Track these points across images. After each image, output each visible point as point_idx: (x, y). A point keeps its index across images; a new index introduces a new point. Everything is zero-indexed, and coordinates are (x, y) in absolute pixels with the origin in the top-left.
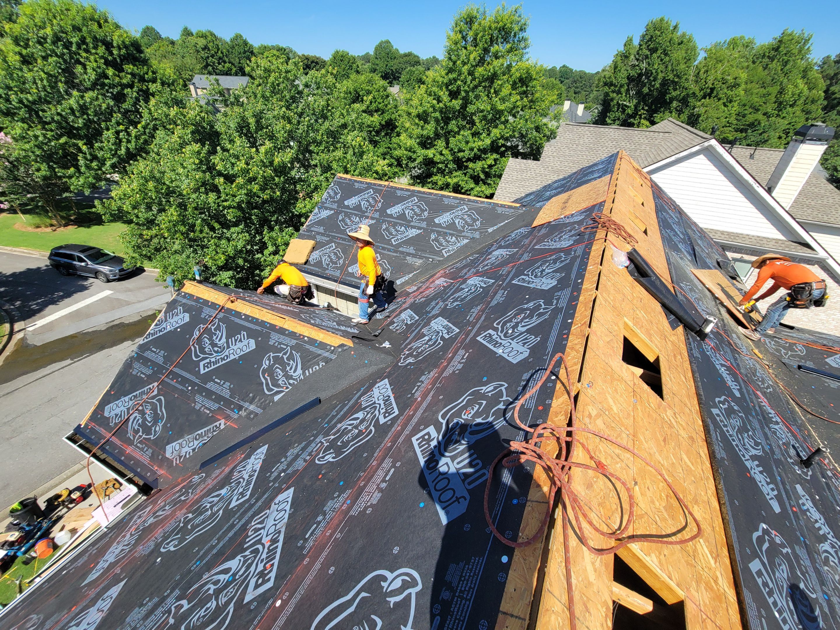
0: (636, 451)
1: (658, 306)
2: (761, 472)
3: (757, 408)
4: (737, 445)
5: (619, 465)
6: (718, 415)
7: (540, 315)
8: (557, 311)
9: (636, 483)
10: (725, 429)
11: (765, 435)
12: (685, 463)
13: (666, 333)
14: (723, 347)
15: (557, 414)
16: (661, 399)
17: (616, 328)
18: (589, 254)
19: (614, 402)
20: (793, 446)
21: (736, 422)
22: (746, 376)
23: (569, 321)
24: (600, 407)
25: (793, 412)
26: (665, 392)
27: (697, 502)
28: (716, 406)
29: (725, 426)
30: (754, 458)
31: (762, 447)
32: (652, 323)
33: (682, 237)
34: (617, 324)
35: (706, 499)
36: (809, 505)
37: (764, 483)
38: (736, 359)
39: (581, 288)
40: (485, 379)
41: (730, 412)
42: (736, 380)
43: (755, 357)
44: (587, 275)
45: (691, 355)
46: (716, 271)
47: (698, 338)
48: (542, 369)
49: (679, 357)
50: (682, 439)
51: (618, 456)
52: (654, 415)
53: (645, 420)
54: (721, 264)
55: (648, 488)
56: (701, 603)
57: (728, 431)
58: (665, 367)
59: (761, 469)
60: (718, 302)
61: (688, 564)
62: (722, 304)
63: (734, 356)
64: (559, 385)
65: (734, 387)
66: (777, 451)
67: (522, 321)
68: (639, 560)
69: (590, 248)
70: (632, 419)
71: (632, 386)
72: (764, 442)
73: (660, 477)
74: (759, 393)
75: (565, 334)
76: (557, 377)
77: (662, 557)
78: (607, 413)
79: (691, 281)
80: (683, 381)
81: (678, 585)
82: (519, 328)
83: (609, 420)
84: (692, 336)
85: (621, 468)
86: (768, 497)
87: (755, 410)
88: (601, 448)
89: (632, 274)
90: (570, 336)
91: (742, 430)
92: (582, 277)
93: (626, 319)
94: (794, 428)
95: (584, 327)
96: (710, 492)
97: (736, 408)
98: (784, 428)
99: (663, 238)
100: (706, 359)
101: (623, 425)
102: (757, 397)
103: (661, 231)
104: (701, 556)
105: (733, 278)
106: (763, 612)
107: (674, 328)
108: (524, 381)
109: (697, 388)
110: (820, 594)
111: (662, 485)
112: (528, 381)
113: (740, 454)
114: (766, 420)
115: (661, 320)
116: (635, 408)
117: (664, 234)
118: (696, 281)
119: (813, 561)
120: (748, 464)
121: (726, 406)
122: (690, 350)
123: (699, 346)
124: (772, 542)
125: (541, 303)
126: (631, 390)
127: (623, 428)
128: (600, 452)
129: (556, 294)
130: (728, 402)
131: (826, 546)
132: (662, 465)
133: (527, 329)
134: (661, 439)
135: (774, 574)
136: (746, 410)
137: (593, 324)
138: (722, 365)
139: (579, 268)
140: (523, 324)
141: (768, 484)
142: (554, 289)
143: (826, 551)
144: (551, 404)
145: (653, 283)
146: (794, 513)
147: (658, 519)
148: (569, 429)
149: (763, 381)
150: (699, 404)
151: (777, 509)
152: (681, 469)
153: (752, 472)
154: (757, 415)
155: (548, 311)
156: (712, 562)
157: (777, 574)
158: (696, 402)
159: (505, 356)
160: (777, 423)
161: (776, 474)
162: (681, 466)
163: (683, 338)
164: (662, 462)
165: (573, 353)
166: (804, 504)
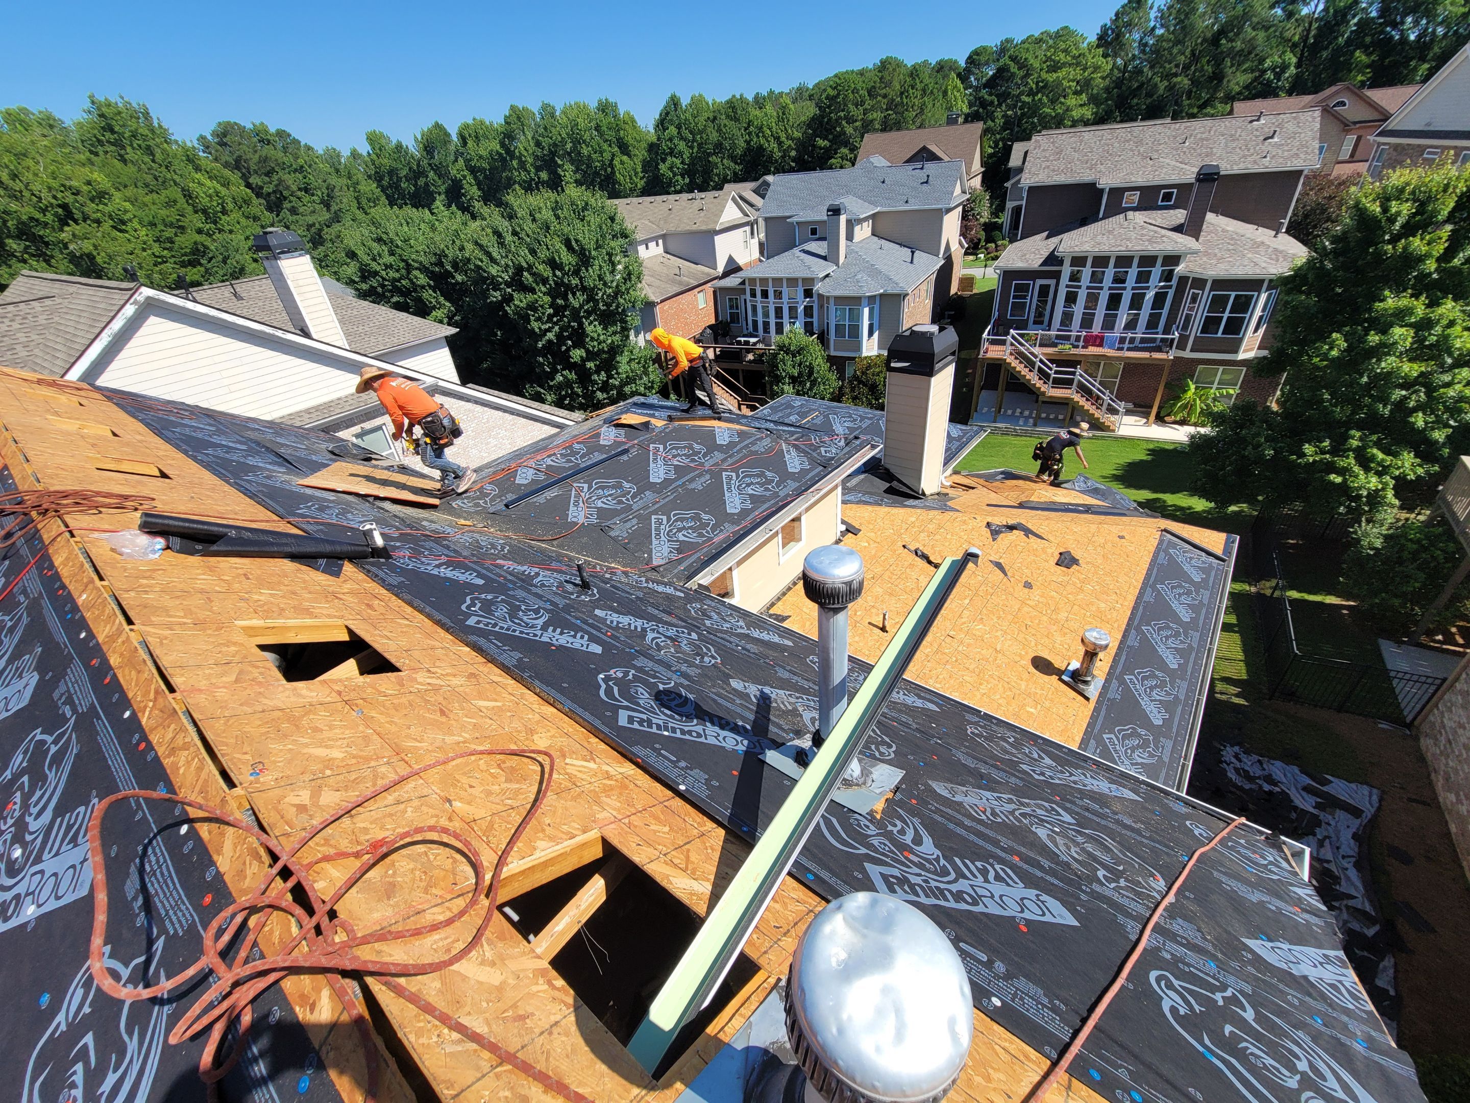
0: (416, 767)
1: (287, 565)
2: (561, 633)
3: (510, 577)
4: (521, 632)
5: (409, 809)
6: (478, 622)
7: (57, 760)
8: (85, 723)
9: (449, 801)
10: (497, 629)
11: (537, 595)
12: (487, 708)
13: (331, 589)
14: (422, 546)
15: (241, 874)
16: (395, 674)
17: (233, 649)
18: (57, 577)
19: (327, 747)
20: (566, 581)
21: (502, 610)
22: (473, 555)
23: (127, 714)
24: (307, 777)
25: (542, 551)
26: (393, 660)
27: (532, 732)
28: (468, 616)
29: (495, 625)
30: (544, 628)
31: (544, 609)
32: (294, 593)
33: (244, 447)
34: (228, 643)
35: (537, 717)
36: (615, 617)
37: (571, 640)
38: (448, 547)
39: (98, 644)
40: (45, 999)
41: (487, 607)
42: (467, 569)
43: (467, 528)
44: (87, 615)
45: (389, 588)
46: (338, 463)
47: (382, 560)
48: (150, 842)
49: (377, 602)
50: (461, 689)
51: (399, 802)
52: (404, 700)
53: (396, 720)
54: (337, 452)
55: (471, 787)
56: (615, 813)
57: (502, 628)
58: (367, 631)
59: (559, 630)
60: (371, 499)
61: (574, 799)
62: (377, 498)
63: (443, 546)
64: (204, 830)
65: (470, 577)
66: (557, 600)
67: (25, 807)
68: (532, 869)
69: (52, 566)
70: (375, 737)
71: (339, 699)
72: (542, 604)
73: (473, 758)
74: (498, 561)
75: (138, 744)
76: (190, 821)
77: (549, 830)
78: (328, 772)
79: (311, 498)
80: (408, 626)
81: (584, 832)
82: (33, 825)
83: (341, 777)
84: (373, 564)
85: (417, 809)
86: (584, 648)
87: (510, 581)
88: (362, 825)
89: (192, 553)
90: (151, 737)
91: (513, 614)
92: (83, 624)
93: (238, 623)
94: (554, 565)
95: (160, 700)
96: (535, 707)
97: (489, 597)
98: (548, 573)
99: (207, 466)
100: (415, 575)
101: (368, 759)
102: (501, 567)
103: (195, 459)
104: (579, 775)
105: (369, 459)
106: (657, 746)
107: (337, 574)
108: (135, 898)
109: (429, 616)
110: (675, 677)
111: (483, 762)
112: (144, 888)
113: (531, 637)
114: (526, 581)
115: (307, 578)
116: (368, 721)
117: (205, 459)
118: (318, 493)
119: (651, 658)
120: (545, 639)
121: (479, 605)
122: (383, 583)
123: (393, 569)
124: (617, 681)
125: (38, 737)
126: (339, 706)
127: (373, 764)
128: (365, 830)
129: (56, 695)
130: (477, 598)
131: (650, 636)
132: (464, 742)
133: (56, 809)
134: (437, 716)
135: (638, 705)
136: (502, 589)
137: (176, 681)
138: (438, 566)
139: (61, 616)
140: (34, 811)
141: (574, 637)
142: (43, 692)
143: (653, 639)
144: (218, 872)
145: (240, 541)
146: (613, 637)
147: (509, 802)
148: (279, 865)
149: (493, 546)
150: (447, 630)
151: (597, 649)
152: (488, 720)
153: (555, 642)
154: (514, 583)
155: (70, 738)
156: (592, 765)
157: (641, 702)
158: (442, 633)
159: (52, 905)
160: (537, 574)
161: (574, 621)
162: (486, 717)
163: (361, 576)
164: (461, 739)
165: (182, 757)
166: (612, 622)
